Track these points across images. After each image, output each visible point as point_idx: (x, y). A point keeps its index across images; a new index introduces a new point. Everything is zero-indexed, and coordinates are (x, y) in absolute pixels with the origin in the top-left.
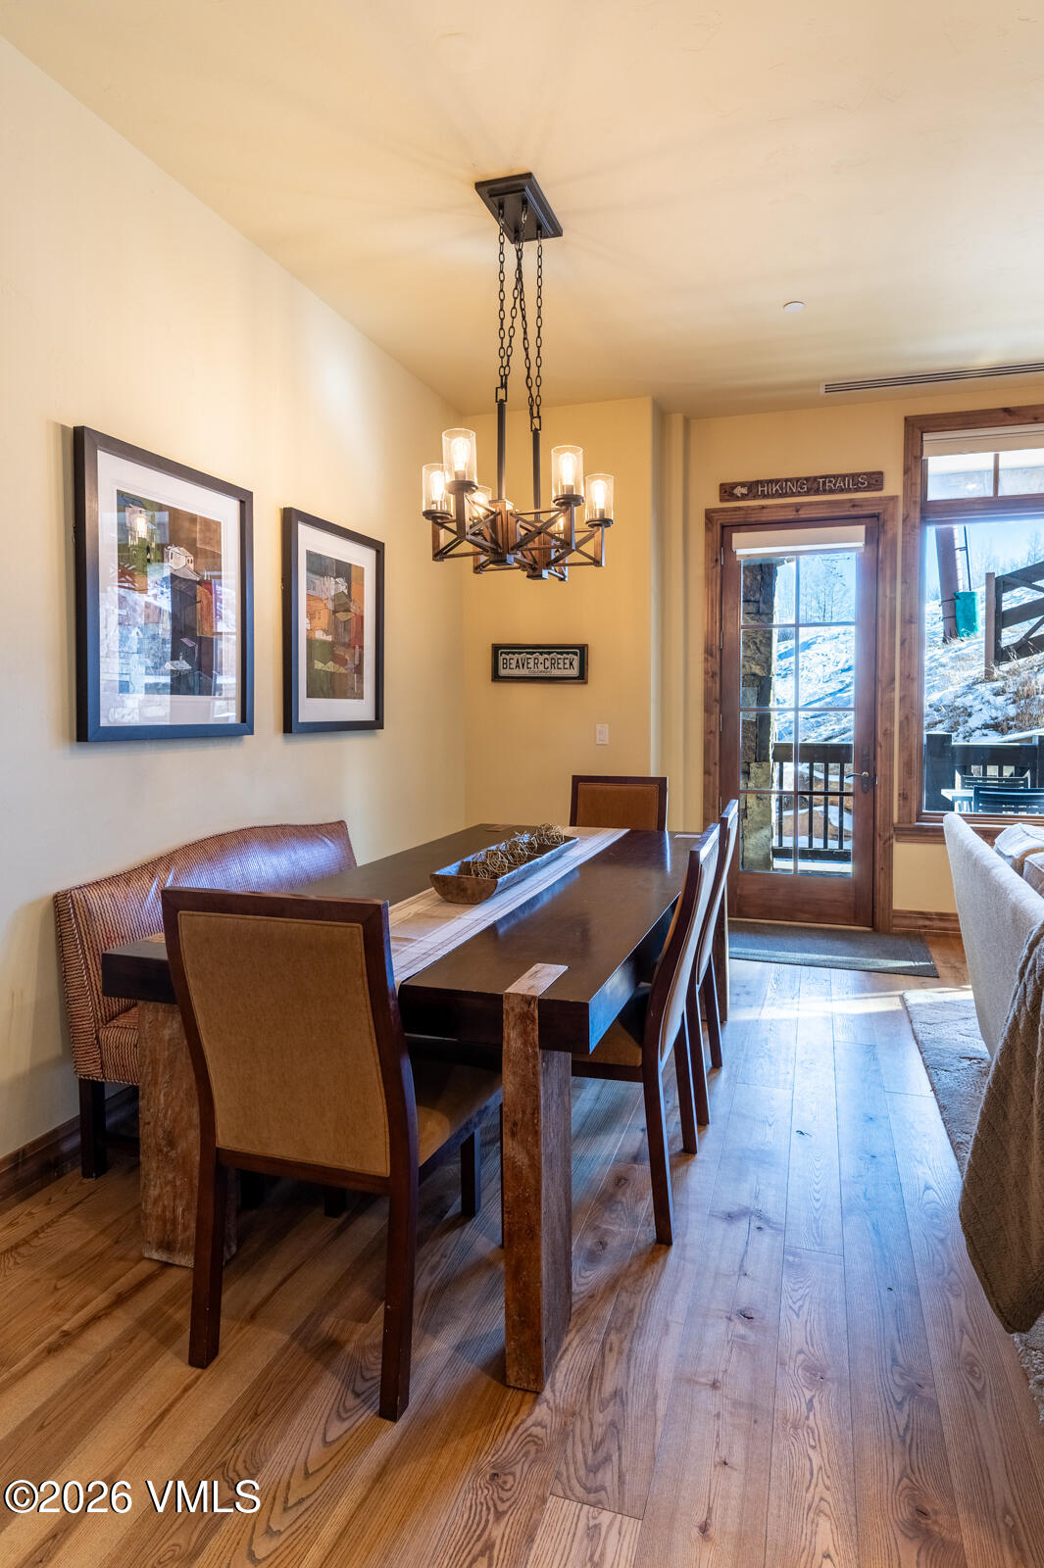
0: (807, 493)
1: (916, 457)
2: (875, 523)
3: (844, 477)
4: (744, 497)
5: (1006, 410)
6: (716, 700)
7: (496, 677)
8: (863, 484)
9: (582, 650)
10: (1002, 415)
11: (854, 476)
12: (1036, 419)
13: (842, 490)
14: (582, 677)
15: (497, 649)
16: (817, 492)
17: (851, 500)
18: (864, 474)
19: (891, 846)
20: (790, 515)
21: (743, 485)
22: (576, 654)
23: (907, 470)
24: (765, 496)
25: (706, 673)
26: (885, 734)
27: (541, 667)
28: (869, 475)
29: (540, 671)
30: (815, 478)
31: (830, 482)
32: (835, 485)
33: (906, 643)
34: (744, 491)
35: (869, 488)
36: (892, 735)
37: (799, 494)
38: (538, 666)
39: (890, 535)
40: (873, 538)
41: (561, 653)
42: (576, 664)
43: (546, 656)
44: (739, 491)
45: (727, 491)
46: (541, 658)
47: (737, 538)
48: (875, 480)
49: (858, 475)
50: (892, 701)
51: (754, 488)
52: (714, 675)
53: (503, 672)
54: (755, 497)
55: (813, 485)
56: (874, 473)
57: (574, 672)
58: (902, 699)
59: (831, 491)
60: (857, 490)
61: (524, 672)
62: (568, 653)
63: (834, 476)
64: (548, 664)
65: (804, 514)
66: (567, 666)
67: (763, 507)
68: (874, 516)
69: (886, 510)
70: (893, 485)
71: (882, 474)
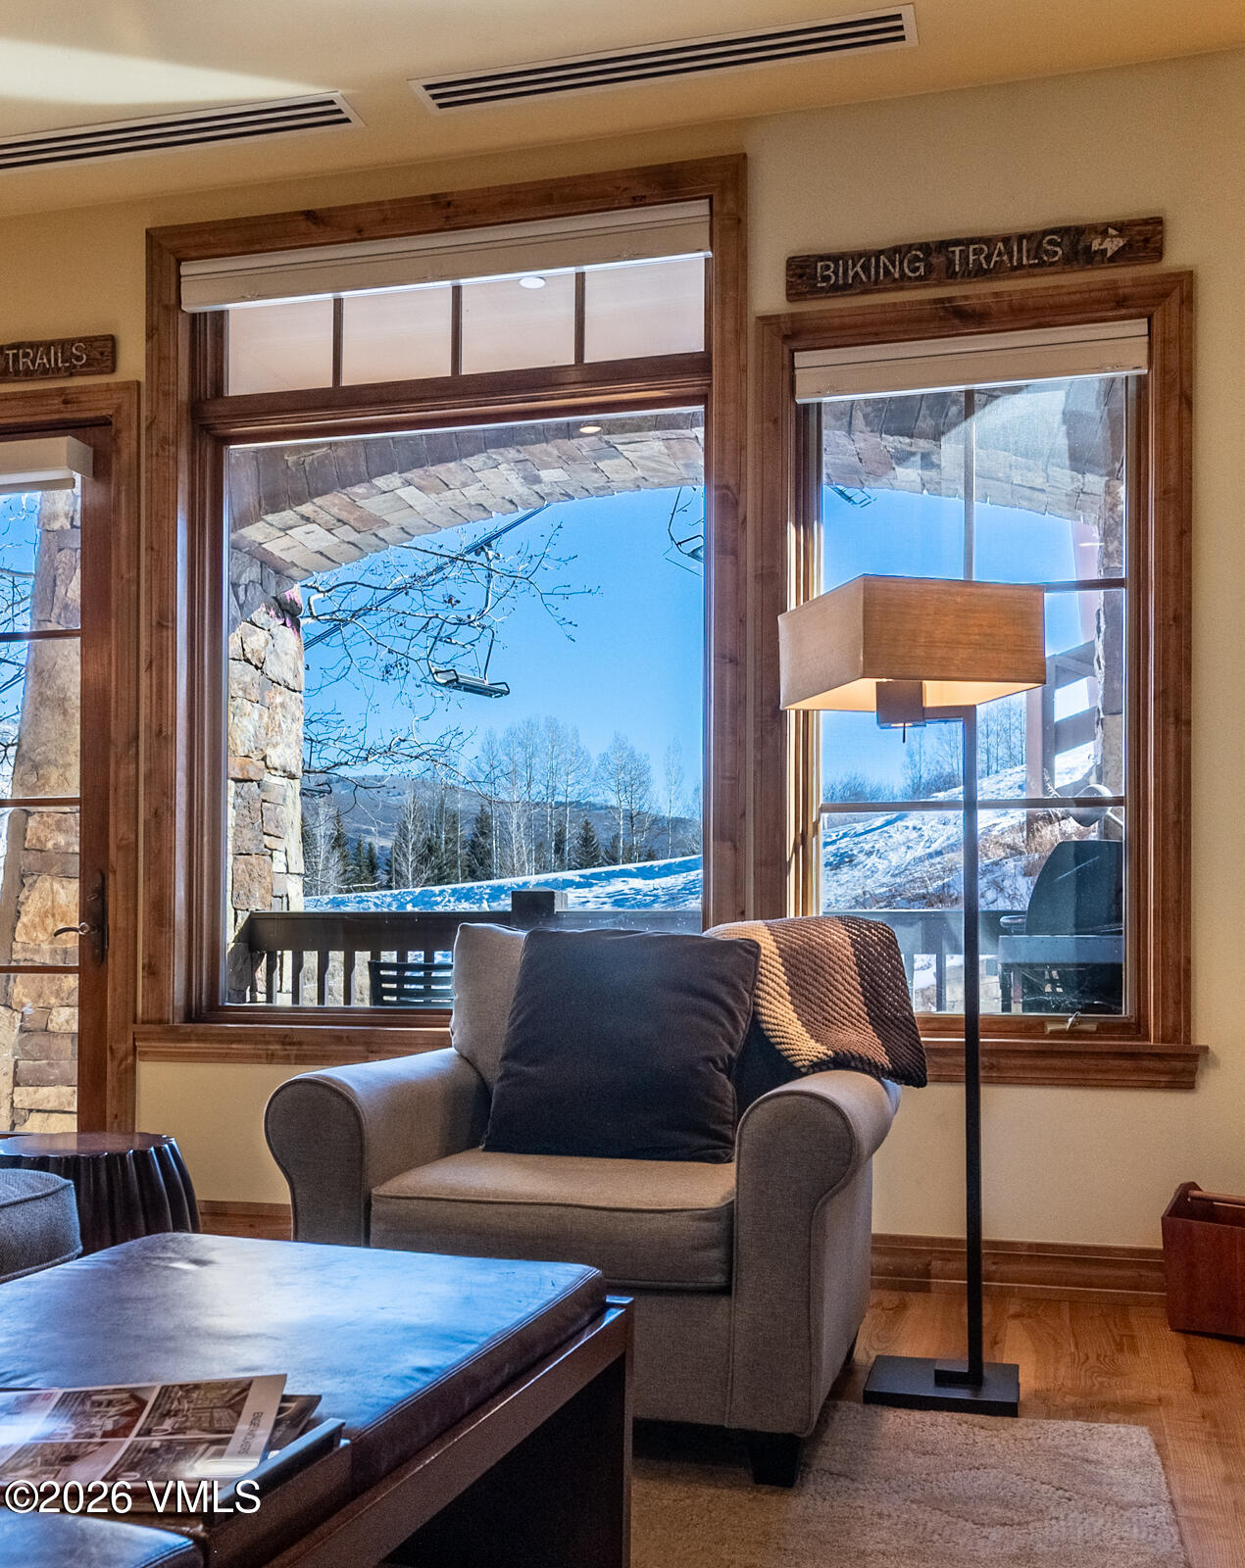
1: (166, 307)
3: (48, 345)
8: (79, 358)
10: (303, 225)
11: (64, 344)
12: (360, 231)
13: (45, 373)
16: (4, 375)
17: (61, 391)
18: (80, 340)
19: (135, 1067)
23: (152, 332)
28: (89, 341)
30: (2, 349)
31: (26, 355)
32: (33, 362)
35: (91, 367)
39: (126, 457)
40: (100, 468)
48: (101, 351)
49: (72, 342)
55: (1, 361)
56: (96, 339)
59: (29, 375)
60: (71, 373)
63: (32, 345)
68: (104, 422)
69: (119, 409)
70: (133, 361)
71: (112, 340)
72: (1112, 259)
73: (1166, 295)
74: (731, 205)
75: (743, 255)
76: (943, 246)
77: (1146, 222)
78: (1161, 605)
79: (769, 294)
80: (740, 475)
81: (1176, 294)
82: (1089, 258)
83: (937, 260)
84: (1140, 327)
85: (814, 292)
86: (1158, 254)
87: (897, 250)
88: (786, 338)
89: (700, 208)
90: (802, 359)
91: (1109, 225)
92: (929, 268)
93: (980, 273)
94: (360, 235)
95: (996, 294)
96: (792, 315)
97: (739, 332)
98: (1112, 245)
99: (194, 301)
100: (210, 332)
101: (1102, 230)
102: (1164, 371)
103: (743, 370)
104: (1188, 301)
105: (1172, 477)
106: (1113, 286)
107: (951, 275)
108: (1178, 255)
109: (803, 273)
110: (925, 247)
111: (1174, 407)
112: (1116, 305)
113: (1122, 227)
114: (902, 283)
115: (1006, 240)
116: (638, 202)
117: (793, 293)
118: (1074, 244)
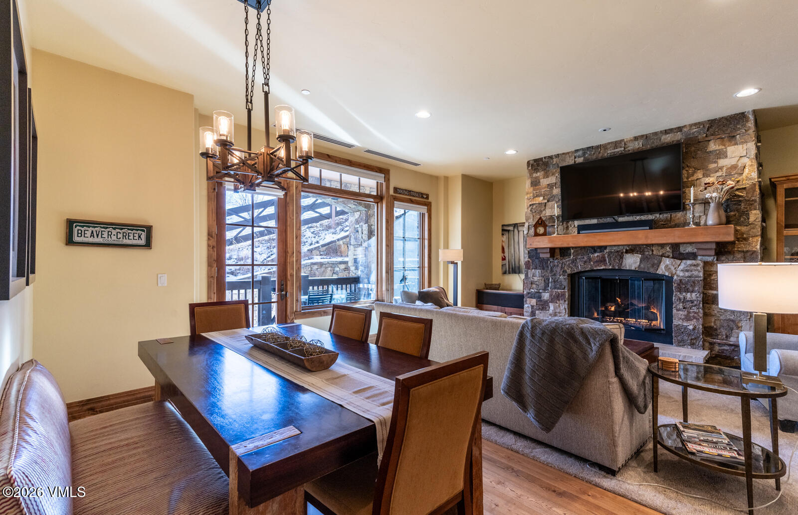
2: (286, 189)
5: (328, 155)
6: (214, 260)
7: (71, 242)
9: (149, 229)
10: (327, 156)
14: (148, 245)
15: (69, 223)
22: (144, 231)
26: (291, 275)
27: (114, 238)
29: (112, 239)
33: (298, 238)
36: (293, 275)
38: (111, 236)
41: (132, 230)
42: (143, 236)
43: (118, 230)
46: (114, 232)
50: (293, 262)
52: (213, 247)
53: (76, 239)
57: (143, 242)
58: (296, 261)
61: (99, 240)
62: (137, 230)
64: (120, 236)
66: (137, 237)
73: (429, 204)
74: (387, 176)
75: (389, 184)
76: (410, 191)
77: (428, 194)
78: (428, 244)
79: (392, 192)
82: (423, 197)
83: (409, 193)
84: (426, 207)
85: (397, 193)
86: (428, 199)
87: (406, 190)
88: (394, 198)
89: (383, 175)
90: (395, 202)
93: (414, 196)
96: (394, 196)
98: (425, 197)
101: (424, 194)
102: (428, 213)
104: (431, 206)
105: (429, 228)
106: (425, 201)
107: (410, 195)
108: (430, 199)
109: (396, 190)
110: (408, 190)
111: (430, 219)
112: (425, 204)
113: (426, 194)
114: (406, 195)
115: (416, 192)
116: (376, 172)
117: (395, 192)
118: (421, 195)
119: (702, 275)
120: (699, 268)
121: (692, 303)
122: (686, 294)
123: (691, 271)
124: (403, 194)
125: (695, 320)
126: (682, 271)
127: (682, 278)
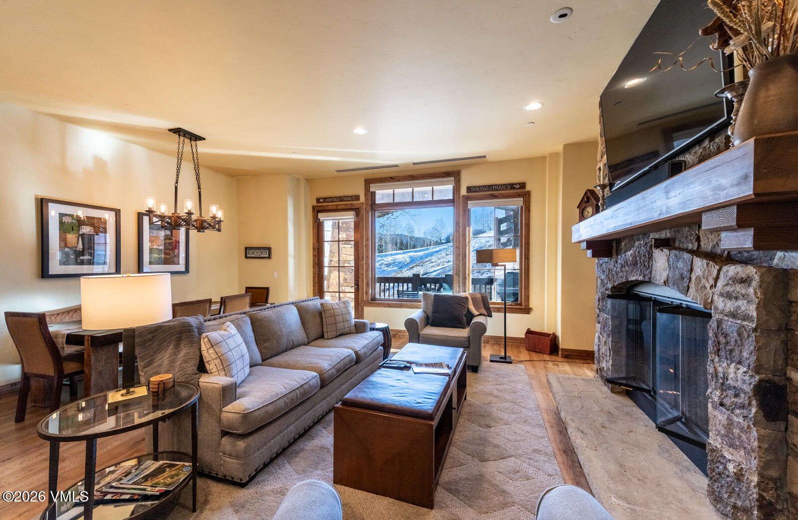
0: (339, 201)
1: (368, 191)
2: (357, 211)
3: (349, 196)
4: (323, 202)
6: (317, 264)
7: (246, 257)
8: (354, 199)
9: (269, 249)
11: (352, 196)
13: (348, 201)
14: (269, 257)
15: (246, 248)
16: (342, 201)
17: (351, 204)
19: (363, 308)
20: (334, 207)
21: (322, 199)
22: (267, 250)
23: (365, 195)
24: (328, 202)
25: (313, 255)
28: (356, 196)
29: (258, 255)
30: (341, 197)
31: (345, 198)
32: (347, 199)
34: (323, 200)
35: (356, 200)
36: (363, 274)
37: (337, 202)
38: (257, 253)
39: (361, 214)
40: (357, 215)
41: (264, 250)
42: (268, 253)
43: (260, 251)
44: (321, 200)
45: (318, 200)
46: (258, 251)
47: (320, 215)
48: (357, 198)
49: (353, 196)
50: (363, 264)
51: (325, 199)
52: (315, 256)
53: (248, 256)
54: (326, 202)
55: (341, 199)
57: (267, 256)
58: (366, 263)
59: (346, 201)
60: (353, 201)
61: (254, 256)
63: (347, 196)
64: (260, 253)
65: (339, 207)
66: (265, 254)
67: (328, 205)
68: (358, 208)
69: (360, 207)
70: (362, 199)
71: (359, 196)
72: (518, 189)
73: (526, 194)
74: (458, 178)
75: (460, 186)
76: (491, 186)
77: (523, 183)
78: (525, 241)
79: (464, 192)
80: (459, 220)
81: (527, 195)
82: (514, 188)
83: (490, 188)
84: (522, 199)
85: (471, 192)
86: (525, 188)
87: (484, 186)
88: (467, 199)
89: (453, 178)
90: (469, 202)
91: (517, 183)
92: (489, 189)
93: (497, 190)
94: (399, 181)
95: (500, 193)
96: (468, 196)
97: (459, 198)
98: (518, 187)
99: (372, 190)
100: (373, 194)
101: (516, 184)
102: (525, 206)
103: (460, 204)
104: (529, 196)
105: (527, 222)
106: (518, 193)
107: (493, 190)
108: (528, 188)
109: (469, 189)
110: (488, 186)
111: (527, 212)
112: (519, 196)
113: (519, 184)
114: (485, 191)
115: (501, 185)
116: (443, 177)
117: (468, 192)
118: (512, 186)
119: (755, 314)
120: (751, 290)
121: (736, 396)
122: (728, 365)
123: (737, 298)
124: (481, 191)
125: (742, 453)
126: (721, 295)
127: (721, 317)
